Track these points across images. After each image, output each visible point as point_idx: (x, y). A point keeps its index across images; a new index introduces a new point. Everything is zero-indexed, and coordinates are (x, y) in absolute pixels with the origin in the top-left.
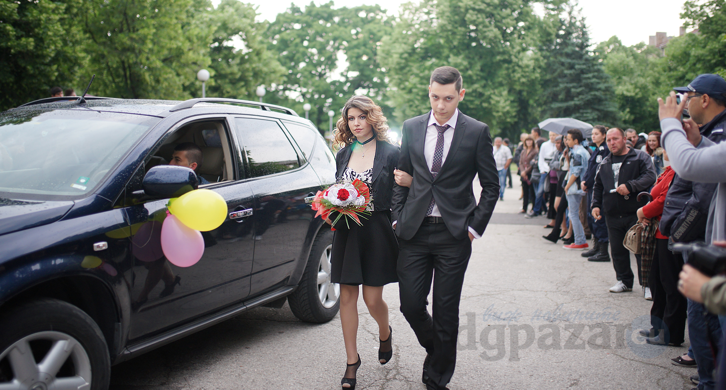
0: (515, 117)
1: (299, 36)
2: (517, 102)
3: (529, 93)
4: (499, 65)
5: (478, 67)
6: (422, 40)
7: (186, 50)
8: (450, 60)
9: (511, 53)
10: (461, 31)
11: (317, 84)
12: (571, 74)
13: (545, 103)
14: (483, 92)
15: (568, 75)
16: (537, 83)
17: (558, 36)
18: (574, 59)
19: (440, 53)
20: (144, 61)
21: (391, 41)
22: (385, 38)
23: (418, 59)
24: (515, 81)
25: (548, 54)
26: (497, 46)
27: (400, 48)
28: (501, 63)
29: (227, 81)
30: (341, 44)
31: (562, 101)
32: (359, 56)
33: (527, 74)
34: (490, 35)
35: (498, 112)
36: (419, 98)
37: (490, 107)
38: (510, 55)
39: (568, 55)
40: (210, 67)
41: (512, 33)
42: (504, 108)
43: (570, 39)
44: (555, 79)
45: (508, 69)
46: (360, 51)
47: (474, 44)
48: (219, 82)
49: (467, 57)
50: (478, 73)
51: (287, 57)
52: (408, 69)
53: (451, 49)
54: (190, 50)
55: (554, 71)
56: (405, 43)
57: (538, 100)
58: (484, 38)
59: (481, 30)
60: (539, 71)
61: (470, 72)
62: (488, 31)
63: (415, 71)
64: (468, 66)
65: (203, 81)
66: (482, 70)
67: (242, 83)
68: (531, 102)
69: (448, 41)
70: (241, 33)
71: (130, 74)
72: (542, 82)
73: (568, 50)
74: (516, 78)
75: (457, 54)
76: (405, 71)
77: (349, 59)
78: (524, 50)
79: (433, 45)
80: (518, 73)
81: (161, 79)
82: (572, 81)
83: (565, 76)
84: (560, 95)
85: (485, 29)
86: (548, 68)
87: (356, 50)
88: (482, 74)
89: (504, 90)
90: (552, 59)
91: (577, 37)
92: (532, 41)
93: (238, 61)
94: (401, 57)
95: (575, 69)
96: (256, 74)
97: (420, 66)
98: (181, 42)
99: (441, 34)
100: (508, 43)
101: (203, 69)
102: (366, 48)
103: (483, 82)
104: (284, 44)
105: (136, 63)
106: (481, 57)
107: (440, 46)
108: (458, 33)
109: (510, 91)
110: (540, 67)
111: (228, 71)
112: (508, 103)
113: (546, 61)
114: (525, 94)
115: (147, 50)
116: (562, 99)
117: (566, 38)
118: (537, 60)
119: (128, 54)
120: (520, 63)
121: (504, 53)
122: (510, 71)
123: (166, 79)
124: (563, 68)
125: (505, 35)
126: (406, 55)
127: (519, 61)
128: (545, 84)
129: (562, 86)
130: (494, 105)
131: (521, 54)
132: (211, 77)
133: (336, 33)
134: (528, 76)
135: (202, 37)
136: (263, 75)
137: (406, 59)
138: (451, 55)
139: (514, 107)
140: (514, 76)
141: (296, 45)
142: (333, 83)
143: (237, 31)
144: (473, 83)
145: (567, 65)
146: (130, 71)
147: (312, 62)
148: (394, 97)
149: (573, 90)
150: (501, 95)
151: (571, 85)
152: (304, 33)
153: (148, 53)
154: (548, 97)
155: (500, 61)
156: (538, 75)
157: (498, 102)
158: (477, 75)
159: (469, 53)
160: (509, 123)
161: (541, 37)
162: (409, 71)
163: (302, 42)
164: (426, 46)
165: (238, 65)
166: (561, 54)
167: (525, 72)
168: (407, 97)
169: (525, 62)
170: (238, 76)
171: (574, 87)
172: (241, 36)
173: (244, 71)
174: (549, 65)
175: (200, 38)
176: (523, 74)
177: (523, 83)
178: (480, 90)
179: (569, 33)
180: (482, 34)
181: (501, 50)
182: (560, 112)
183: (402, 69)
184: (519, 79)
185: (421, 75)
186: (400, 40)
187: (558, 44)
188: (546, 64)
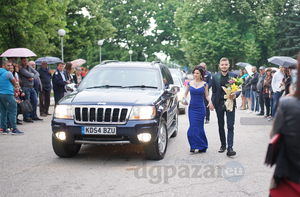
0: (259, 56)
1: (125, 8)
2: (260, 47)
3: (267, 42)
4: (249, 25)
5: (236, 26)
6: (202, 10)
7: (50, 16)
8: (219, 22)
9: (257, 17)
10: (225, 4)
11: (137, 38)
12: (293, 30)
13: (278, 48)
14: (239, 42)
15: (291, 31)
16: (273, 35)
17: (285, 7)
18: (295, 21)
19: (213, 18)
20: (21, 23)
21: (182, 11)
22: (179, 9)
23: (199, 22)
24: (259, 34)
25: (279, 18)
26: (248, 13)
27: (188, 15)
28: (251, 24)
29: (79, 36)
30: (151, 13)
31: (288, 47)
32: (163, 21)
33: (267, 30)
34: (244, 6)
35: (249, 54)
36: (200, 45)
37: (244, 50)
38: (256, 19)
39: (291, 19)
40: (67, 27)
41: (257, 5)
42: (253, 51)
43: (292, 8)
44: (284, 33)
45: (255, 27)
46: (164, 18)
47: (234, 12)
48: (73, 37)
49: (229, 20)
50: (236, 30)
51: (118, 21)
52: (193, 27)
53: (219, 15)
54: (52, 16)
55: (283, 28)
56: (191, 12)
57: (273, 46)
58: (240, 8)
59: (238, 3)
60: (273, 28)
61: (232, 29)
62: (242, 4)
63: (197, 29)
64: (230, 26)
65: (61, 36)
66: (239, 28)
67: (89, 38)
68: (269, 47)
69: (218, 10)
70: (86, 6)
71: (14, 32)
72: (275, 35)
73: (291, 15)
74: (260, 33)
75: (223, 18)
76: (191, 29)
77: (157, 22)
78: (265, 15)
79: (208, 13)
80: (261, 30)
81: (34, 35)
82: (294, 34)
83: (290, 31)
84: (286, 43)
85: (240, 3)
86: (279, 26)
87: (161, 17)
88: (239, 30)
89: (253, 40)
90: (281, 21)
91: (297, 8)
92: (269, 10)
93: (85, 23)
94: (188, 21)
95: (296, 27)
96: (97, 32)
97: (201, 26)
98: (46, 11)
99: (213, 6)
100: (254, 12)
101: (62, 28)
102: (167, 15)
103: (240, 35)
104: (117, 13)
105: (16, 25)
106: (238, 20)
107: (213, 14)
108: (224, 5)
109: (256, 41)
110: (274, 26)
111: (79, 30)
112: (255, 48)
113: (278, 22)
114: (265, 42)
115: (23, 17)
116: (288, 45)
117: (290, 8)
118: (272, 21)
119: (11, 19)
120: (262, 24)
121: (252, 17)
122: (256, 28)
123: (37, 35)
124: (288, 26)
125: (253, 7)
126: (191, 19)
127: (261, 22)
128: (278, 36)
129: (288, 37)
130: (247, 49)
131: (263, 18)
132: (67, 34)
133: (149, 6)
134: (267, 32)
135: (60, 8)
136: (101, 33)
137: (191, 21)
138: (220, 19)
139: (259, 50)
140: (259, 32)
141: (124, 14)
142: (148, 37)
143: (84, 4)
144: (233, 36)
145: (290, 25)
146: (13, 31)
147: (134, 24)
148: (185, 45)
149: (294, 40)
150: (251, 43)
151: (293, 37)
152: (129, 6)
153: (24, 19)
154: (279, 45)
155: (250, 22)
156: (273, 31)
157: (249, 48)
158: (236, 31)
159: (231, 18)
160: (256, 60)
161: (275, 7)
162: (193, 29)
163: (128, 12)
164: (204, 13)
165: (85, 26)
166: (287, 18)
167: (265, 29)
168: (193, 45)
169: (265, 22)
170: (85, 33)
171: (295, 38)
172: (87, 8)
173: (89, 30)
174: (279, 25)
175: (59, 9)
176: (264, 30)
177: (264, 36)
178: (238, 40)
179: (292, 5)
180: (238, 5)
181: (250, 15)
182: (287, 53)
183: (189, 27)
184: (262, 33)
185: (201, 31)
186: (188, 10)
187: (285, 12)
188: (278, 24)
